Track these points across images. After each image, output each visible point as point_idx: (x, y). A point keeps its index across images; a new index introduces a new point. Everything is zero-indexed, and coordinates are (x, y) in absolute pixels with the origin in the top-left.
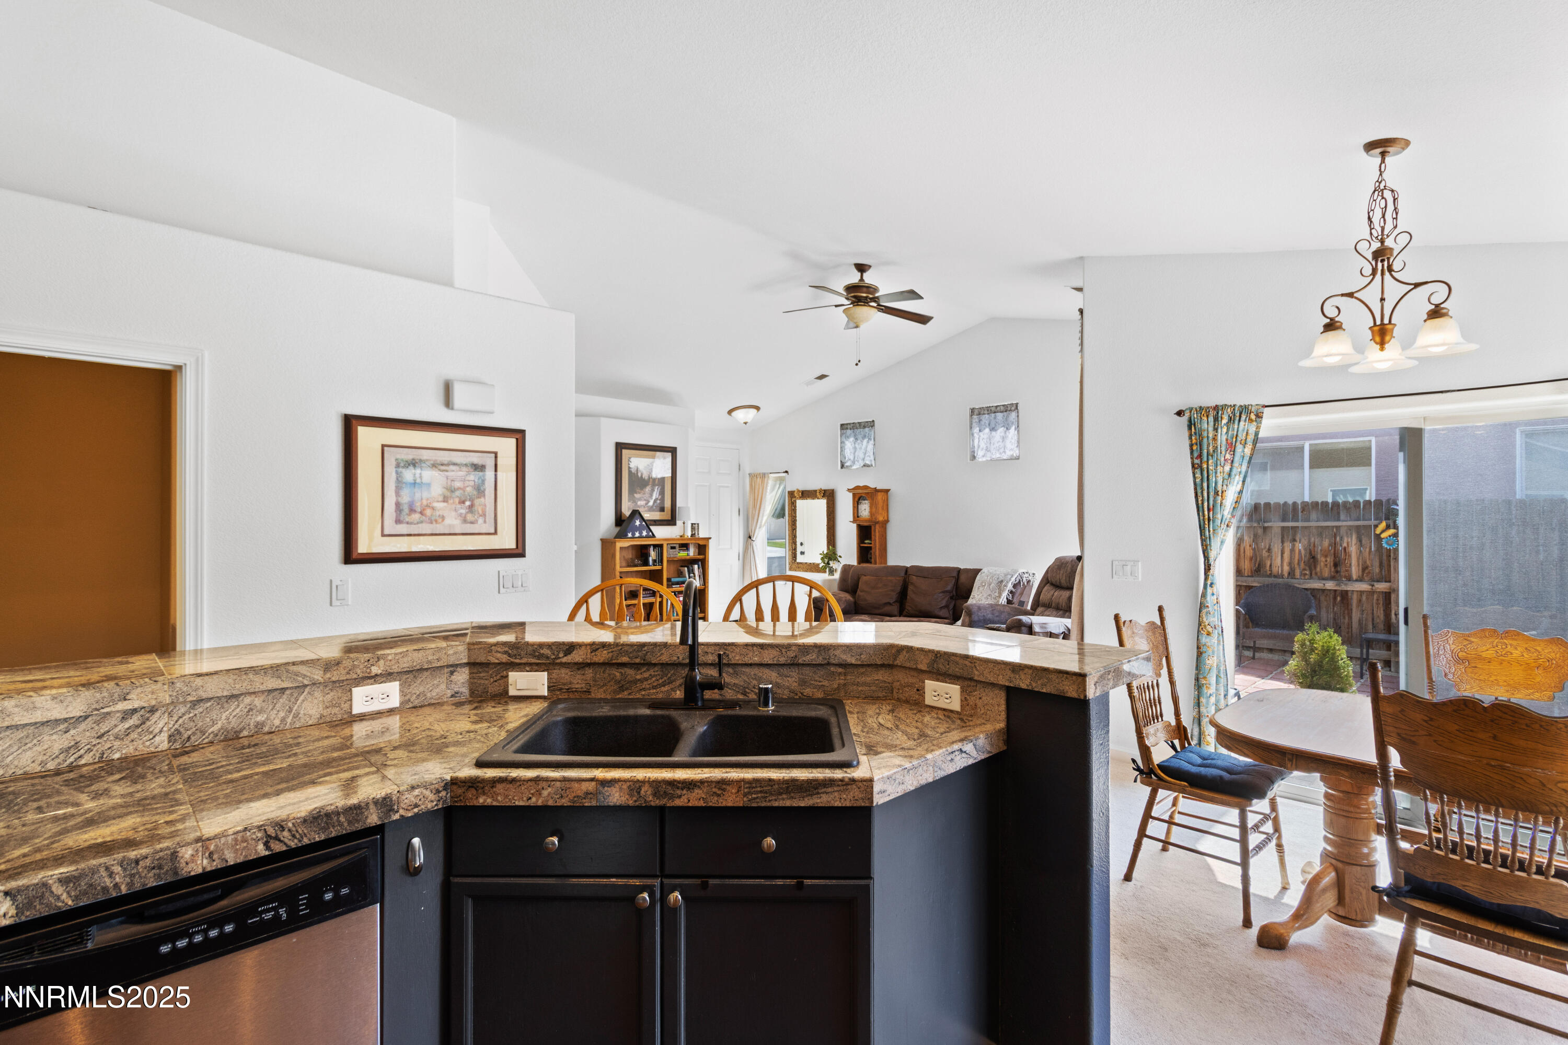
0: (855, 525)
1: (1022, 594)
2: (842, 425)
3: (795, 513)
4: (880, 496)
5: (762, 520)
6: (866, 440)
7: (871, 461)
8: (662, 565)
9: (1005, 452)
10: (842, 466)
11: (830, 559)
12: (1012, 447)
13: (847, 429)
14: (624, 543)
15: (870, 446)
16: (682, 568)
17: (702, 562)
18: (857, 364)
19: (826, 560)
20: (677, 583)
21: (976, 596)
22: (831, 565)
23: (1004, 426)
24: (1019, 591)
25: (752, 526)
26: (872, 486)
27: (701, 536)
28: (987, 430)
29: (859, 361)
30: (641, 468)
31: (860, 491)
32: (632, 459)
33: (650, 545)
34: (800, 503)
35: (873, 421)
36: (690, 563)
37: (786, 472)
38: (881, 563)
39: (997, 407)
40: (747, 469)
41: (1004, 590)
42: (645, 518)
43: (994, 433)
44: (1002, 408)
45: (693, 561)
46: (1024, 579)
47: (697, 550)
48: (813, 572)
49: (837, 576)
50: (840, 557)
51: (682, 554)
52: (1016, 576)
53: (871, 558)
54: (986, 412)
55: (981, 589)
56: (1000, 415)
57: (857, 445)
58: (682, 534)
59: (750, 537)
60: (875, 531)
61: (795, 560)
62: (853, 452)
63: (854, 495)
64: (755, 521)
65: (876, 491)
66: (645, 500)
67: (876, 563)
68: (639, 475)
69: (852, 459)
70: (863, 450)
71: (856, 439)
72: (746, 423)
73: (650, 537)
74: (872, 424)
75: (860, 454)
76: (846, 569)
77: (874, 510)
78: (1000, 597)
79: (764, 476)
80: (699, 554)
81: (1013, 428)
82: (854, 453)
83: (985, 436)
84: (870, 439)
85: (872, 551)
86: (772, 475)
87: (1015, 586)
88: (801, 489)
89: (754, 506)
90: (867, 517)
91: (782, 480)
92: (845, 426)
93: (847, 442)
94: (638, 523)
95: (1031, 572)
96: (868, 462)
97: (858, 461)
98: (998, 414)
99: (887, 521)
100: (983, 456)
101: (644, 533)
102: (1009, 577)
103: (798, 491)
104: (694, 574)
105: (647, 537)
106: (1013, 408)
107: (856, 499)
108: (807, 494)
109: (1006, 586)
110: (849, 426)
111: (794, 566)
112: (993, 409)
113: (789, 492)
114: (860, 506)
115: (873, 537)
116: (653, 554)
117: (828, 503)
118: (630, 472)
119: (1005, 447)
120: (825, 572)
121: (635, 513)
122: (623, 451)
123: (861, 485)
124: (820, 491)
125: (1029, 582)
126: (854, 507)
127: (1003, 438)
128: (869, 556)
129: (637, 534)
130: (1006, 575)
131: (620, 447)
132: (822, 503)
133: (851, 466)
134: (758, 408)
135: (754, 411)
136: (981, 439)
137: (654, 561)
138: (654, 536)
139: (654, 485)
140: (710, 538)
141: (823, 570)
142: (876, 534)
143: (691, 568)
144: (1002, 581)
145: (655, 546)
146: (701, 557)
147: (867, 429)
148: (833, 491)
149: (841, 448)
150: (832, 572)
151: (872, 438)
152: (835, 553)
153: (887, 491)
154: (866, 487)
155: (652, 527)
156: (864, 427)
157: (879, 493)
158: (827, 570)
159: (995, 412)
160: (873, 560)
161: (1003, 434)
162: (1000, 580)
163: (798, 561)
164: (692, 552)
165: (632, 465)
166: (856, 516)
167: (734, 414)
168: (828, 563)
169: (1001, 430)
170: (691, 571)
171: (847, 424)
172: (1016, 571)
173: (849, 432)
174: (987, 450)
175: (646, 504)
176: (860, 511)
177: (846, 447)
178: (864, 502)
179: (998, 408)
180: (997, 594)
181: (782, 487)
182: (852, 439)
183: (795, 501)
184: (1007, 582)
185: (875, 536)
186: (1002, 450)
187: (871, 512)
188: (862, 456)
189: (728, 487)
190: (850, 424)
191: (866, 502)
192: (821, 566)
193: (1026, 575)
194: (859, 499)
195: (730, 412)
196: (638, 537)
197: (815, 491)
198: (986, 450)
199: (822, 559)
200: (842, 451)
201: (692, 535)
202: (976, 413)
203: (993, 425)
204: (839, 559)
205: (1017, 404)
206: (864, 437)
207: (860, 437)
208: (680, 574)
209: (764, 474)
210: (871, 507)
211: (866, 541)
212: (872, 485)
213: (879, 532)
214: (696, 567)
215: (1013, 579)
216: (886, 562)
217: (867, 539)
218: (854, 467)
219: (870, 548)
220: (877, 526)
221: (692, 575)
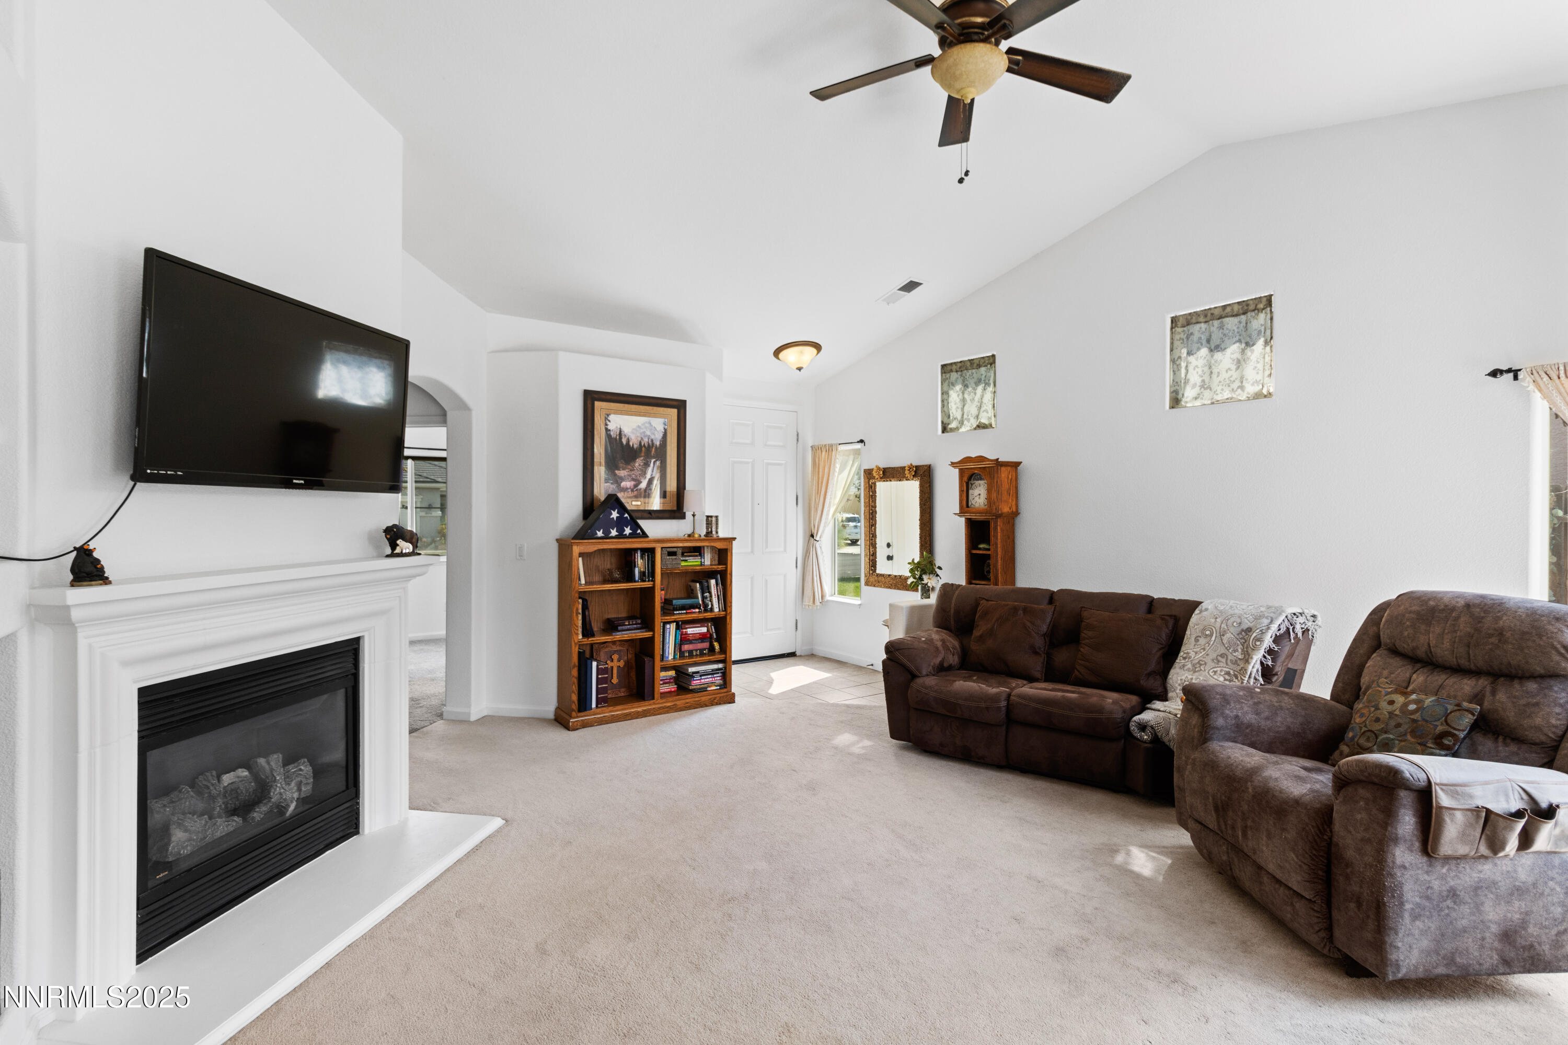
0: (962, 521)
1: (1291, 655)
2: (943, 366)
3: (874, 501)
4: (1004, 473)
5: (829, 511)
6: (980, 388)
7: (990, 418)
8: (653, 581)
9: (1242, 388)
10: (944, 430)
11: (924, 572)
12: (1259, 377)
13: (951, 371)
14: (590, 546)
15: (988, 396)
16: (692, 584)
17: (723, 576)
18: (961, 181)
19: (918, 573)
20: (683, 608)
21: (1192, 654)
22: (925, 581)
23: (1240, 341)
24: (1287, 649)
25: (815, 520)
26: (992, 457)
27: (722, 534)
28: (1204, 351)
29: (967, 173)
30: (627, 430)
31: (971, 465)
32: (612, 417)
33: (636, 550)
34: (882, 488)
35: (993, 356)
36: (703, 576)
37: (862, 441)
38: (1005, 583)
39: (1224, 307)
40: (809, 440)
41: (1255, 648)
42: (629, 508)
43: (1218, 355)
44: (1236, 308)
45: (711, 574)
46: (1298, 627)
47: (716, 557)
48: (899, 589)
49: (933, 599)
50: (940, 568)
51: (692, 562)
52: (1280, 621)
53: (989, 572)
54: (1202, 319)
55: (1202, 641)
56: (1231, 323)
57: (966, 396)
58: (690, 532)
59: (812, 536)
60: (996, 528)
61: (875, 571)
62: (960, 407)
63: (962, 472)
64: (819, 512)
65: (998, 464)
66: (633, 480)
67: (997, 584)
68: (624, 441)
69: (959, 418)
70: (976, 403)
71: (966, 386)
72: (800, 369)
73: (638, 536)
74: (991, 361)
75: (971, 409)
76: (948, 590)
77: (994, 495)
78: (1247, 661)
79: (830, 448)
80: (719, 564)
81: (1261, 342)
82: (963, 409)
83: (1201, 362)
84: (987, 384)
85: (991, 562)
86: (841, 448)
87: (1277, 640)
88: (883, 465)
89: (818, 492)
90: (982, 506)
91: (857, 453)
92: (949, 368)
93: (951, 392)
94: (615, 515)
95: (1309, 612)
96: (984, 421)
97: (968, 420)
98: (1226, 320)
99: (1016, 513)
100: (1196, 398)
101: (628, 531)
102: (1266, 622)
103: (879, 468)
104: (710, 593)
105: (632, 535)
106: (1261, 306)
107: (965, 479)
108: (890, 474)
109: (1260, 639)
110: (954, 367)
111: (872, 579)
112: (1216, 312)
113: (865, 471)
114: (971, 492)
115: (992, 539)
116: (640, 563)
117: (921, 486)
118: (609, 436)
119: (1242, 379)
120: (917, 590)
121: (613, 501)
122: (597, 404)
123: (973, 456)
124: (911, 467)
125: (1305, 631)
126: (961, 491)
127: (1239, 361)
128: (986, 569)
129: (614, 533)
130: (1258, 618)
131: (591, 398)
132: (912, 487)
133: (957, 429)
134: (818, 347)
135: (814, 351)
136: (1191, 368)
137: (642, 574)
138: (644, 535)
139: (648, 456)
140: (734, 539)
141: (913, 588)
142: (998, 533)
143: (706, 584)
144: (1249, 630)
145: (644, 551)
146: (721, 567)
147: (983, 369)
148: (929, 466)
149: (943, 401)
150: (926, 592)
151: (991, 382)
152: (932, 563)
153: (1016, 465)
154: (981, 459)
155: (641, 522)
156: (979, 366)
157: (1003, 469)
158: (920, 588)
159: (1221, 317)
160: (992, 576)
161: (1237, 355)
162: (1245, 627)
163: (878, 571)
164: (708, 560)
165: (611, 426)
166: (965, 505)
167: (781, 355)
168: (921, 579)
169: (1233, 350)
170: (706, 589)
171: (951, 364)
172: (1279, 611)
173: (954, 376)
174: (1204, 386)
175: (636, 486)
176: (970, 498)
177: (950, 399)
178: (977, 483)
179: (1228, 309)
180: (1239, 655)
181: (856, 465)
182: (958, 387)
183: (875, 484)
184: (1262, 633)
185: (996, 537)
186: (1237, 384)
187: (989, 499)
188: (974, 411)
189: (779, 464)
190: (955, 363)
191: (982, 482)
192: (909, 582)
193: (1301, 619)
194: (970, 478)
195: (777, 353)
196: (616, 537)
197: (903, 468)
198: (1202, 387)
199: (912, 571)
200: (943, 406)
201: (709, 534)
202: (1179, 324)
203: (1215, 340)
204: (938, 571)
205: (1269, 300)
206: (978, 382)
207: (971, 382)
208: (691, 594)
209: (831, 446)
210: (989, 491)
211: (981, 546)
212: (991, 455)
213: (1002, 530)
214: (713, 582)
215: (1274, 627)
216: (1013, 582)
217: (983, 542)
218: (963, 430)
219: (988, 557)
220: (1000, 522)
221: (707, 594)
